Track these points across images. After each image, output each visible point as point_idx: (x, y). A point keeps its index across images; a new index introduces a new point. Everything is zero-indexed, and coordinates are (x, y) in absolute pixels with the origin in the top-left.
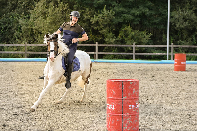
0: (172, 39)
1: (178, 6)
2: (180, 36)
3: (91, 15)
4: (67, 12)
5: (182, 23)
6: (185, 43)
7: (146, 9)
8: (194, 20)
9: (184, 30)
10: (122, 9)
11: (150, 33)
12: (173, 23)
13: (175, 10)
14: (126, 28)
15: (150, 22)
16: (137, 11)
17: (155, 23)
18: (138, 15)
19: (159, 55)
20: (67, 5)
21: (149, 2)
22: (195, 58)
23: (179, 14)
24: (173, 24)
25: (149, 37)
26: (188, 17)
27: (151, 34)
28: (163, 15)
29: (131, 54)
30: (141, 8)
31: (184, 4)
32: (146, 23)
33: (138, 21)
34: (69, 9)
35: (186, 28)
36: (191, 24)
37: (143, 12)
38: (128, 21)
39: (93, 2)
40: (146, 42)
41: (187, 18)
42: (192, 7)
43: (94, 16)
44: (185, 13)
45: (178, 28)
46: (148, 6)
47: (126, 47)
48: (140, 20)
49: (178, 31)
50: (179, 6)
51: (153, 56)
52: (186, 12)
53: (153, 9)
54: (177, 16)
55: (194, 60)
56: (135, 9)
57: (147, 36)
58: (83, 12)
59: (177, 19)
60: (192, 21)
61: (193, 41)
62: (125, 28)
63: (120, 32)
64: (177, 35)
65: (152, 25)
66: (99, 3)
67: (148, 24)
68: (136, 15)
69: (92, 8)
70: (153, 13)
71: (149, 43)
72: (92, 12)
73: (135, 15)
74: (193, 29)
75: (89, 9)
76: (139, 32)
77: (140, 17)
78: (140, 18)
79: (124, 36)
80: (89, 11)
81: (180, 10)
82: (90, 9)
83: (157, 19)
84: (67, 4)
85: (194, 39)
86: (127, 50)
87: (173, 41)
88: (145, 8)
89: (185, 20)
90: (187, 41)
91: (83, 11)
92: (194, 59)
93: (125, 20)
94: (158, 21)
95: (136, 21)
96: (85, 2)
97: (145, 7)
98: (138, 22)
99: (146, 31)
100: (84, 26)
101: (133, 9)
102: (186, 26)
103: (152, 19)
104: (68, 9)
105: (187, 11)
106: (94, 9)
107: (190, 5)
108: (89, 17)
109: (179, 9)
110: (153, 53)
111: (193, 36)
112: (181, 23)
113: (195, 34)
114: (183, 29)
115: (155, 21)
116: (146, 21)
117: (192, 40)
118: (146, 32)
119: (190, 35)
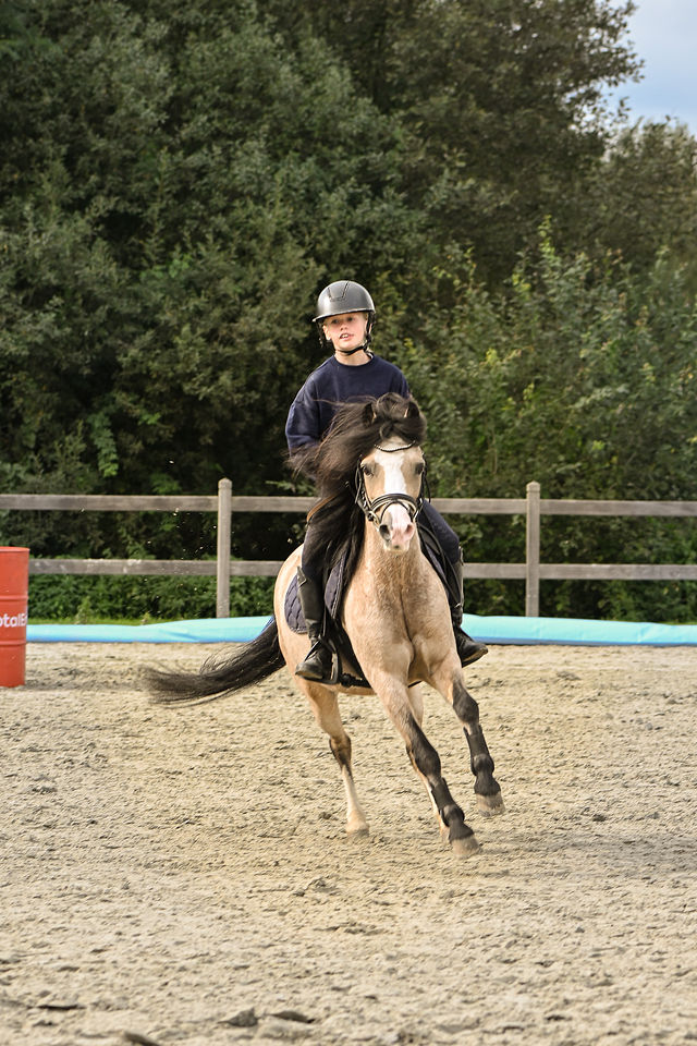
5: (11, 321)
6: (31, 479)
8: (98, 291)
9: (22, 375)
22: (111, 598)
26: (52, 268)
31: (25, 167)
35: (40, 360)
36: (78, 329)
41: (51, 277)
42: (90, 196)
44: (32, 241)
52: (39, 233)
60: (91, 303)
61: (94, 463)
74: (92, 365)
85: (104, 442)
89: (30, 290)
90: (49, 467)
92: (104, 605)
102: (39, 339)
105: (53, 227)
107: (67, 178)
111: (98, 420)
113: (112, 409)
114: (13, 363)
117: (90, 456)
119: (74, 416)
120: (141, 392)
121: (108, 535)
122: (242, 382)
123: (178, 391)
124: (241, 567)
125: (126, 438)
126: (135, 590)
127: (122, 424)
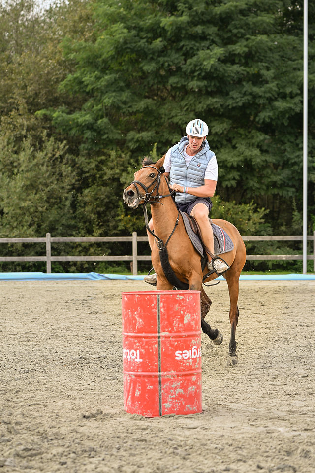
3: (122, 168)
4: (65, 161)
7: (253, 150)
11: (263, 209)
15: (263, 181)
16: (232, 157)
17: (274, 185)
18: (235, 164)
19: (284, 259)
20: (63, 144)
21: (261, 135)
25: (261, 219)
27: (265, 210)
28: (295, 163)
30: (241, 147)
32: (253, 183)
33: (234, 179)
34: (67, 155)
37: (246, 159)
39: (126, 135)
40: (254, 230)
43: (130, 169)
46: (258, 143)
48: (237, 178)
51: (270, 264)
53: (270, 150)
56: (227, 151)
57: (256, 215)
58: (102, 162)
65: (268, 189)
66: (140, 139)
67: (257, 185)
68: (229, 165)
69: (123, 152)
70: (271, 159)
71: (262, 232)
72: (123, 161)
73: (226, 166)
75: (117, 154)
76: (236, 207)
77: (238, 171)
78: (239, 174)
80: (116, 157)
82: (119, 152)
83: (279, 175)
84: (65, 142)
88: (250, 148)
91: (103, 157)
94: (281, 180)
95: (229, 180)
96: (108, 137)
97: (250, 145)
98: (234, 183)
99: (252, 202)
100: (106, 193)
101: (223, 150)
103: (268, 173)
104: (65, 153)
106: (127, 153)
108: (118, 171)
110: (270, 254)
115: (274, 180)
118: (254, 204)
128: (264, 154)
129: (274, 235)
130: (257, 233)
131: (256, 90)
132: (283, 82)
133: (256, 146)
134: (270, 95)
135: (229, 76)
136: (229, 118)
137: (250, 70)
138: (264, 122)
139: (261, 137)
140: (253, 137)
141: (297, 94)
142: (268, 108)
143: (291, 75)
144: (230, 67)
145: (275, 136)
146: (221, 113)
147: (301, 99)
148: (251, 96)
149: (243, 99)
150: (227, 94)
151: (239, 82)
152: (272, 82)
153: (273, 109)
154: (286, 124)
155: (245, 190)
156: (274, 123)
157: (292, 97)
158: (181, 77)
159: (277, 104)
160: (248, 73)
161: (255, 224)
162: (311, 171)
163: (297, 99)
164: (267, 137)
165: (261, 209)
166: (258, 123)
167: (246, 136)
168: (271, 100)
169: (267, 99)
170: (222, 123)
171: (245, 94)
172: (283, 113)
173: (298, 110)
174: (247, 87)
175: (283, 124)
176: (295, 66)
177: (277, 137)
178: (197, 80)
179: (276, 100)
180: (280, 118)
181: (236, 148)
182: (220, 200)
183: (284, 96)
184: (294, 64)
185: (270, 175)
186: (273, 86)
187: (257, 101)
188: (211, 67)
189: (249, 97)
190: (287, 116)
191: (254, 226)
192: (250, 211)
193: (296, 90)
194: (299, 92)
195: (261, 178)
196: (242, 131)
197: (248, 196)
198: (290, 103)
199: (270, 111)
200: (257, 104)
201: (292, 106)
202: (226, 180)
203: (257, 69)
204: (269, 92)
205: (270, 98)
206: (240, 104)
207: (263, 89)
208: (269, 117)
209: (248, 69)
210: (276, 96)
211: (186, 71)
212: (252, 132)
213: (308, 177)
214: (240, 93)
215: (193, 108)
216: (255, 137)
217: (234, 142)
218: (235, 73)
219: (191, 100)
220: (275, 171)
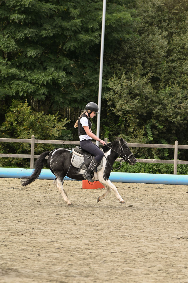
0: (108, 132)
1: (120, 70)
2: (123, 126)
5: (127, 102)
6: (131, 140)
8: (148, 95)
9: (130, 115)
10: (14, 70)
11: (66, 119)
12: (110, 100)
13: (114, 76)
14: (19, 106)
15: (67, 97)
16: (43, 77)
17: (75, 100)
18: (45, 82)
21: (67, 60)
22: (149, 168)
23: (122, 85)
24: (109, 103)
25: (63, 127)
26: (138, 89)
27: (67, 120)
28: (91, 85)
29: (26, 156)
31: (132, 65)
32: (58, 99)
33: (44, 94)
35: (135, 112)
36: (143, 104)
37: (54, 79)
38: (25, 95)
40: (57, 135)
41: (137, 92)
42: (147, 73)
44: (133, 83)
45: (118, 111)
46: (64, 67)
47: (19, 144)
48: (46, 93)
49: (120, 116)
50: (123, 69)
52: (135, 81)
53: (73, 72)
54: (118, 88)
55: (147, 173)
56: (39, 71)
57: (60, 123)
59: (117, 93)
60: (147, 98)
61: (147, 137)
62: (17, 107)
63: (8, 114)
64: (116, 123)
65: (70, 103)
67: (61, 100)
68: (41, 82)
71: (64, 138)
74: (147, 113)
76: (44, 116)
77: (47, 88)
78: (48, 90)
79: (15, 123)
81: (124, 76)
83: (80, 93)
85: (149, 132)
86: (20, 150)
87: (109, 135)
89: (132, 95)
90: (136, 137)
92: (147, 170)
93: (17, 93)
94: (81, 96)
95: (39, 95)
97: (57, 68)
98: (43, 97)
101: (36, 70)
102: (134, 106)
103: (71, 91)
105: (138, 80)
107: (142, 68)
109: (122, 74)
111: (148, 126)
112: (125, 101)
113: (151, 124)
114: (128, 112)
115: (76, 97)
116: (58, 95)
117: (146, 135)
118: (58, 115)
119: (142, 125)
120: (158, 120)
121: (149, 153)
122: (182, 118)
123: (167, 120)
124: (180, 162)
125: (155, 131)
126: (155, 167)
127: (153, 127)
128: (69, 75)
129: (73, 140)
130: (60, 138)
131: (65, 24)
132: (87, 19)
133: (62, 69)
134: (75, 28)
135: (43, 12)
136: (42, 45)
137: (61, 8)
138: (69, 50)
139: (66, 62)
140: (60, 61)
141: (97, 30)
142: (73, 39)
143: (93, 14)
144: (44, 5)
145: (78, 61)
146: (35, 41)
147: (100, 33)
148: (60, 29)
149: (54, 30)
150: (41, 26)
151: (52, 16)
152: (78, 18)
153: (78, 40)
154: (87, 52)
155: (52, 103)
156: (77, 51)
157: (93, 31)
158: (5, 10)
159: (81, 36)
160: (58, 10)
161: (58, 131)
162: (105, 90)
163: (96, 34)
164: (71, 62)
165: (64, 119)
166: (65, 50)
167: (55, 60)
168: (76, 33)
169: (73, 31)
170: (36, 49)
171: (55, 27)
172: (85, 44)
173: (97, 41)
174: (58, 21)
175: (85, 52)
176: (96, 7)
177: (79, 63)
178: (17, 14)
179: (80, 32)
180: (83, 47)
181: (47, 69)
182: (31, 110)
183: (87, 31)
184: (96, 5)
185: (73, 92)
186: (78, 22)
187: (65, 33)
188: (30, 4)
189: (59, 29)
190: (88, 46)
191: (58, 132)
192: (55, 121)
193: (96, 26)
194: (99, 27)
195: (65, 95)
196: (51, 56)
197: (54, 108)
198: (92, 36)
199: (75, 41)
200: (65, 35)
201: (92, 38)
202: (37, 95)
203: (66, 7)
204: (75, 26)
205: (75, 30)
206: (51, 35)
207: (70, 23)
208: (74, 46)
209: (59, 7)
210: (81, 30)
211: (9, 5)
212: (60, 57)
213: (102, 95)
214: (51, 25)
215: (14, 36)
216: (62, 62)
217: (45, 64)
218: (48, 10)
219: (12, 29)
220: (76, 89)
